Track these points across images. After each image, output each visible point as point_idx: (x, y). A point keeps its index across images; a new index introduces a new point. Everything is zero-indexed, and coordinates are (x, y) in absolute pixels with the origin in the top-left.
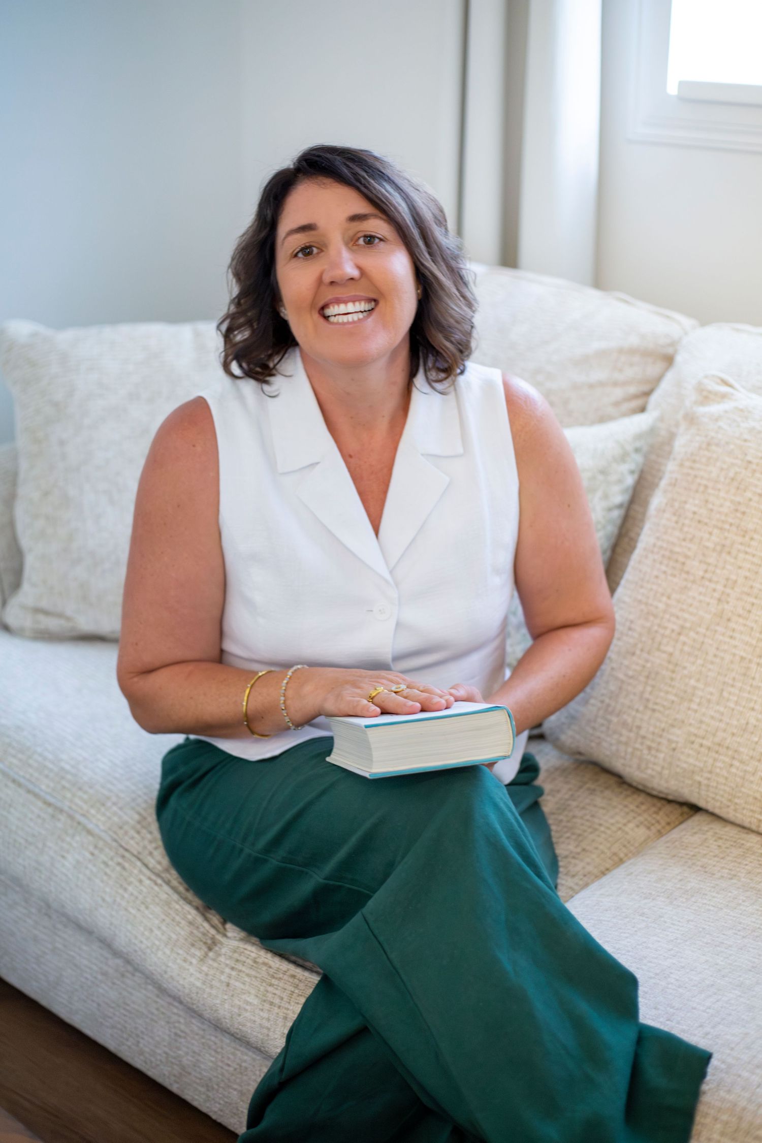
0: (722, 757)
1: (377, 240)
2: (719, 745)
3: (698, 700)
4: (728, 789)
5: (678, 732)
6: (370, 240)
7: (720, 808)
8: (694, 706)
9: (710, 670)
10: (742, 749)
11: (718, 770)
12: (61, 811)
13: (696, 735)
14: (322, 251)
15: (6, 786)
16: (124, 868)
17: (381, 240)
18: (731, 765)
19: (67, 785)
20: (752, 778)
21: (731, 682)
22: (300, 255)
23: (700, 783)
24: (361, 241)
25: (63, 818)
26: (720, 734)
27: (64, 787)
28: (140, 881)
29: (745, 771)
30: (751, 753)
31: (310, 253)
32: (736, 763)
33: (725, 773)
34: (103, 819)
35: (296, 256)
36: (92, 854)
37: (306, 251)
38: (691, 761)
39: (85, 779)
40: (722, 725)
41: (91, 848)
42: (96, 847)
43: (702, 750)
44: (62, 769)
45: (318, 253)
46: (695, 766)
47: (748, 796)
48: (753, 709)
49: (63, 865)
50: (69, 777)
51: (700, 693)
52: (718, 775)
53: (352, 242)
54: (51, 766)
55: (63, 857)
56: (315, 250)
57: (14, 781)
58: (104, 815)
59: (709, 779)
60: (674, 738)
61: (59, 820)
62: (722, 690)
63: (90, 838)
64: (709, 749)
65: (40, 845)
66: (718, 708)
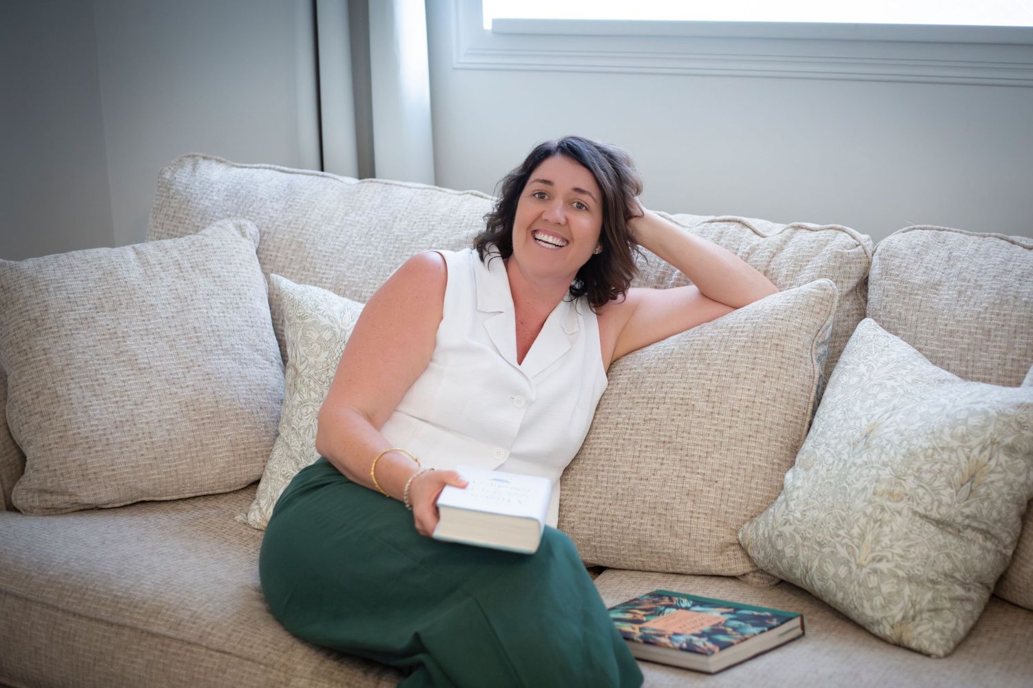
0: (605, 523)
1: (584, 208)
2: (602, 514)
3: (583, 489)
4: (614, 545)
5: (573, 514)
6: (581, 206)
7: (615, 562)
8: (582, 493)
9: (588, 464)
10: (617, 513)
11: (604, 533)
12: (124, 626)
13: (584, 512)
14: (550, 199)
15: (68, 620)
16: (193, 652)
17: (587, 209)
18: (612, 527)
19: (123, 607)
20: (628, 531)
21: (601, 468)
22: (537, 196)
23: (595, 546)
24: (575, 205)
25: (127, 632)
26: (602, 507)
27: (121, 609)
28: (211, 656)
29: (623, 528)
30: (624, 513)
31: (543, 198)
32: (615, 524)
33: (609, 534)
34: (162, 623)
35: (534, 195)
36: (161, 651)
37: (542, 195)
38: (586, 532)
39: (137, 598)
40: (602, 501)
41: (159, 647)
42: (163, 645)
43: (591, 521)
44: (116, 596)
45: (547, 200)
46: (589, 535)
47: (629, 545)
48: (618, 483)
49: (134, 669)
50: (123, 600)
51: (583, 483)
52: (605, 536)
53: (568, 203)
54: (105, 596)
55: (133, 662)
56: (546, 197)
57: (74, 615)
58: (162, 619)
59: (600, 542)
60: (571, 519)
61: (124, 634)
62: (597, 476)
63: (157, 640)
64: (595, 519)
65: (109, 659)
66: (596, 490)
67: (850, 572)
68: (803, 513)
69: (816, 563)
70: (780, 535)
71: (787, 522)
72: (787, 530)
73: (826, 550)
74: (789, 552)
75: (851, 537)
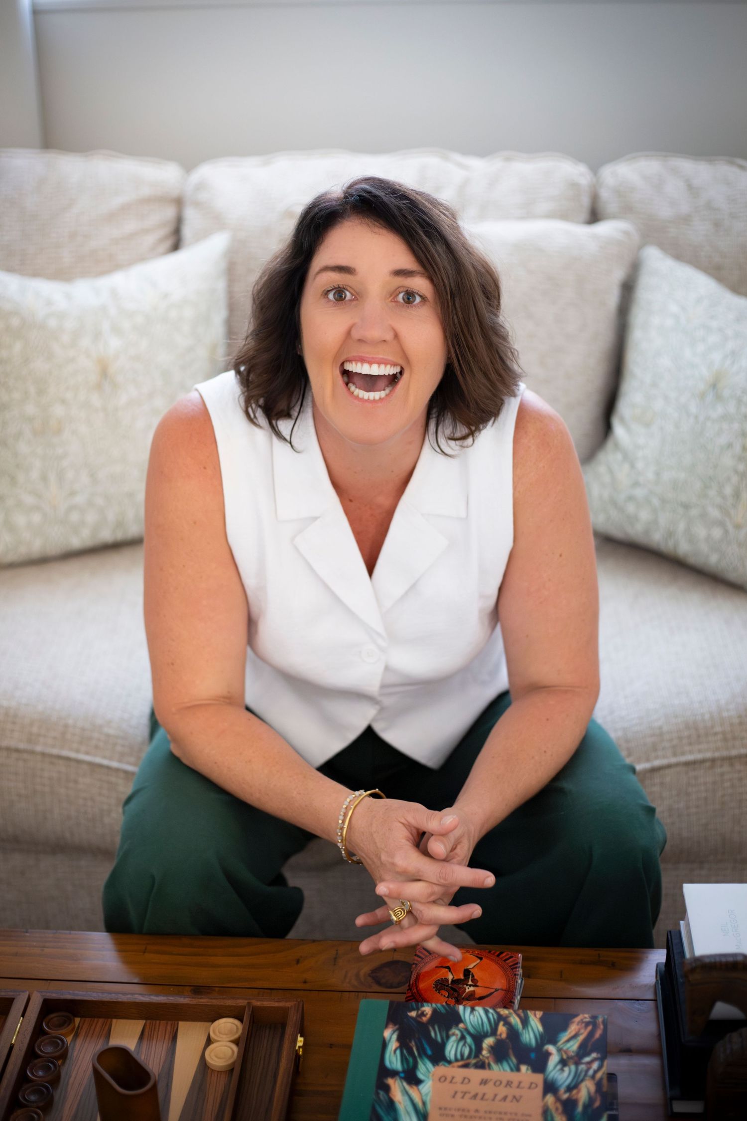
6: (411, 296)
24: (400, 297)
31: (342, 297)
35: (326, 295)
37: (338, 293)
67: (726, 532)
68: (658, 474)
69: (681, 527)
70: (631, 498)
71: (636, 484)
72: (639, 493)
73: (694, 512)
74: (645, 515)
75: (724, 497)
